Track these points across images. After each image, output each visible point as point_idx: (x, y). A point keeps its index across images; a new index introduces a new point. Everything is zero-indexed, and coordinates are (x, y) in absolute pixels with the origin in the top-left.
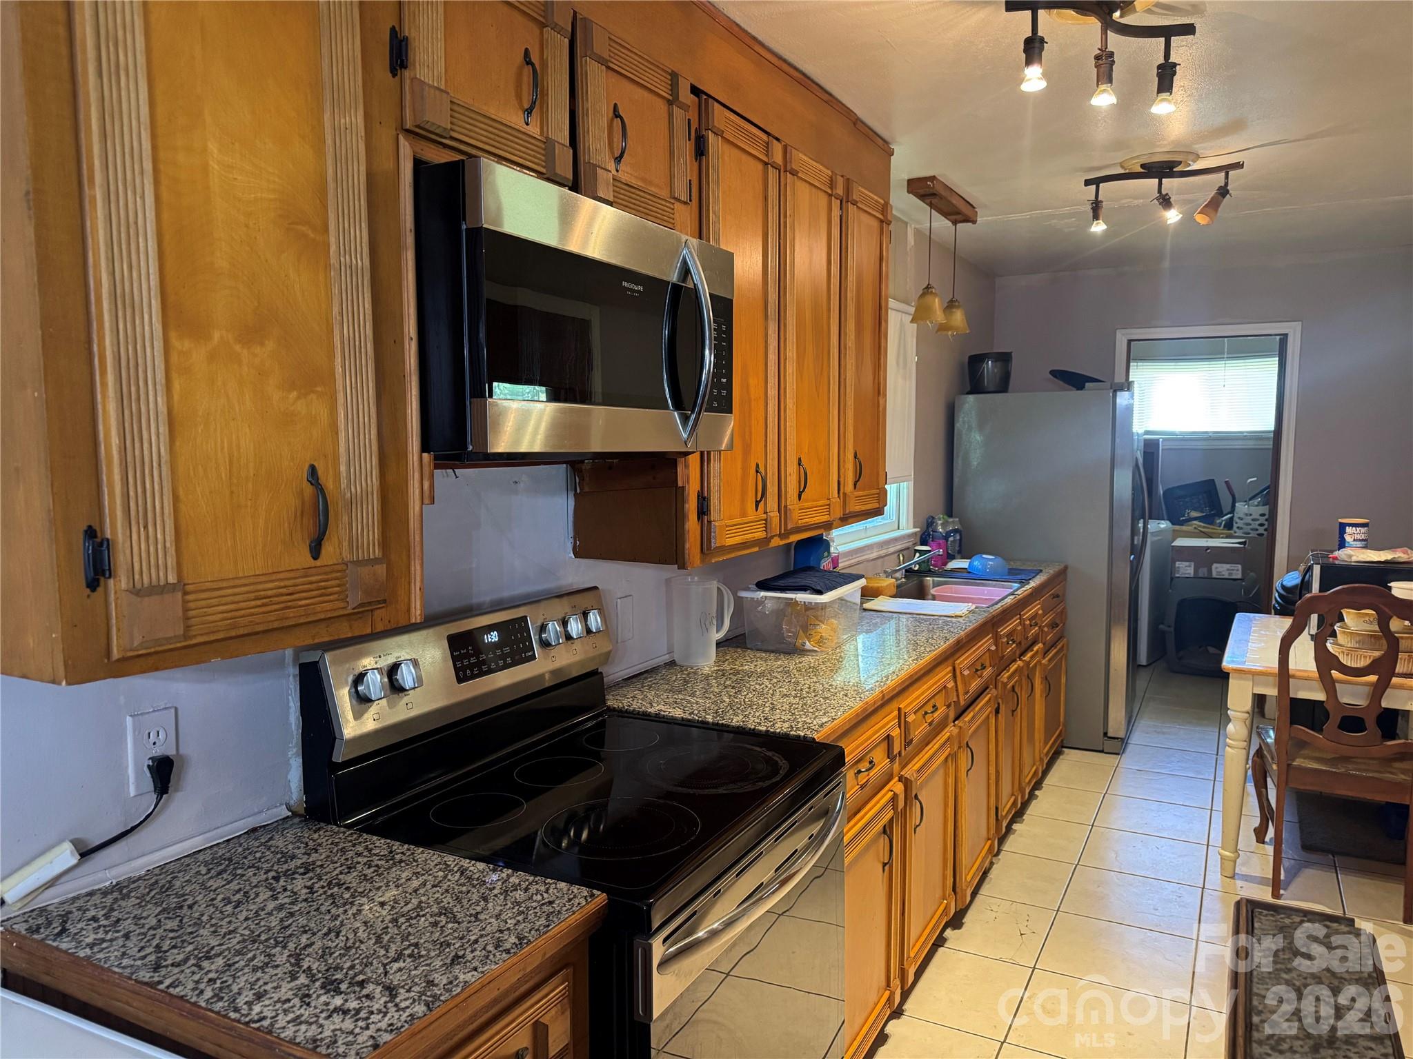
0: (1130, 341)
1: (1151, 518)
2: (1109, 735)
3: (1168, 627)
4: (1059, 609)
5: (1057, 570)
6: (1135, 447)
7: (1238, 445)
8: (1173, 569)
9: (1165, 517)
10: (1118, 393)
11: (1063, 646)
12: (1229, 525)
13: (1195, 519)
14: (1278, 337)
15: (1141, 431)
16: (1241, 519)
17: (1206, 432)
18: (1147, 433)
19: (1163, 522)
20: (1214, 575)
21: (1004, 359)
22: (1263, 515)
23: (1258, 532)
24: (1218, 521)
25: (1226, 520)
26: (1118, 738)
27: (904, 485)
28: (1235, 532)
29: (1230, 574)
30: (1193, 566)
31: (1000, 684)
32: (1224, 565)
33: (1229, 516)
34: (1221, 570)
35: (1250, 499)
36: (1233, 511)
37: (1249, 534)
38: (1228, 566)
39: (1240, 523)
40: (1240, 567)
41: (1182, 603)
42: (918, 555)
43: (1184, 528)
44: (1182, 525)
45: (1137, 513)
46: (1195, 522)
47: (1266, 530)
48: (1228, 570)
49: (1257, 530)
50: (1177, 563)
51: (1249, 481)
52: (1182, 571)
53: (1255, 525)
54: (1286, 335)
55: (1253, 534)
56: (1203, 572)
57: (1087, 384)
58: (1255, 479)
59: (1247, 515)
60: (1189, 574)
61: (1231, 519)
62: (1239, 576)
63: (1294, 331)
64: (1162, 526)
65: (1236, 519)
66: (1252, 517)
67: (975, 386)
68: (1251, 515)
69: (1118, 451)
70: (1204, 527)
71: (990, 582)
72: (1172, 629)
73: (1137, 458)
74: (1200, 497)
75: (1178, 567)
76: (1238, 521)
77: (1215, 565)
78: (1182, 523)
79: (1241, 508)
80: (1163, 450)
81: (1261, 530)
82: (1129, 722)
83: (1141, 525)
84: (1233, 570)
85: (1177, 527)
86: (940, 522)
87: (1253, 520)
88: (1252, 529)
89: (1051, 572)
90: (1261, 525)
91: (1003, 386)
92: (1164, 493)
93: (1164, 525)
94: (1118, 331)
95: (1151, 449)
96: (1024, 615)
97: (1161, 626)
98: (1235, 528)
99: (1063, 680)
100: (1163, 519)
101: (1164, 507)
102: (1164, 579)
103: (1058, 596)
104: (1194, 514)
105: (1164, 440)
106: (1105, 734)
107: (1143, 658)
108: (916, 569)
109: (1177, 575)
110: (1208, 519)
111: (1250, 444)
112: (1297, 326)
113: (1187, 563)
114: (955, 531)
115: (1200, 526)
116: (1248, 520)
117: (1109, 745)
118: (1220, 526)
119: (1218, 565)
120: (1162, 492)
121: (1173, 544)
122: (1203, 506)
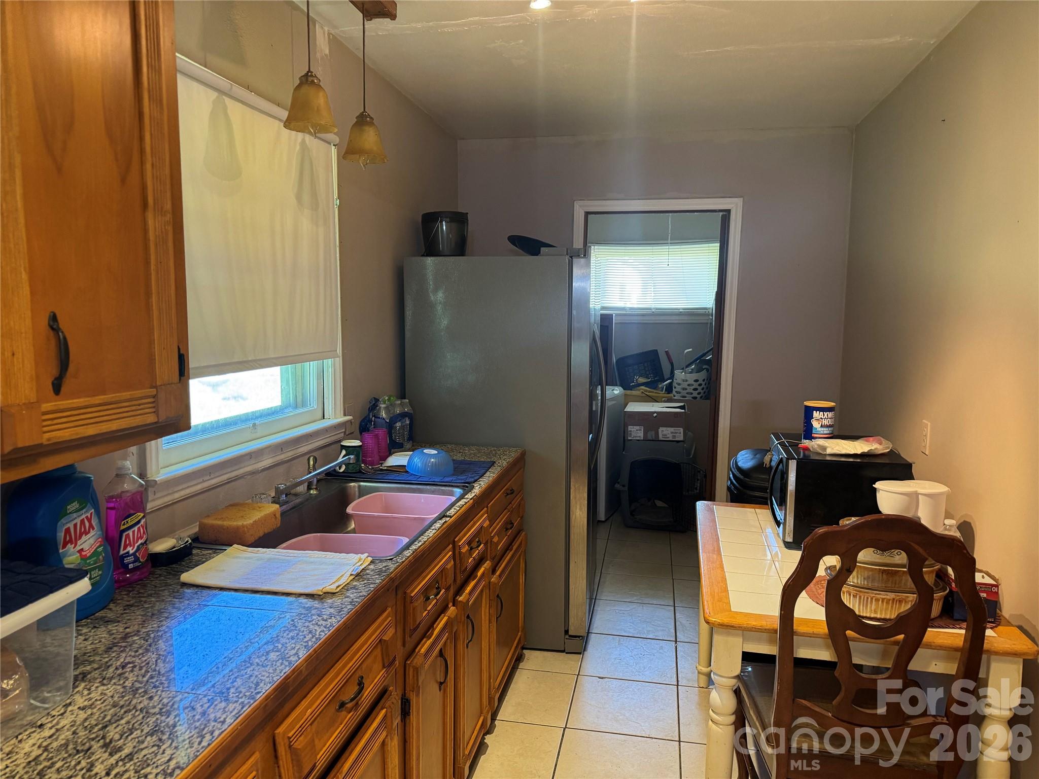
0: (587, 214)
1: (607, 385)
2: (571, 633)
3: (622, 486)
4: (515, 504)
5: (511, 460)
6: (592, 320)
7: (675, 319)
8: (625, 432)
9: (618, 383)
10: (575, 260)
11: (521, 543)
12: (669, 389)
13: (643, 384)
14: (721, 214)
15: (598, 307)
16: (679, 384)
17: (650, 309)
18: (603, 308)
19: (616, 388)
20: (661, 438)
21: (459, 219)
22: (696, 381)
23: (693, 396)
24: (660, 386)
25: (666, 385)
26: (579, 637)
27: (328, 363)
28: (674, 396)
29: (674, 437)
30: (643, 430)
31: (411, 670)
32: (668, 429)
33: (669, 381)
34: (666, 433)
35: (687, 367)
36: (672, 376)
37: (685, 397)
38: (672, 429)
39: (679, 388)
40: (682, 430)
41: (632, 463)
42: (344, 452)
43: (634, 392)
44: (631, 390)
45: (595, 380)
46: (642, 387)
47: (699, 393)
48: (672, 433)
49: (692, 394)
50: (629, 427)
51: (686, 351)
52: (633, 434)
53: (690, 390)
54: (729, 211)
55: (689, 397)
56: (651, 435)
57: (542, 249)
58: (691, 350)
59: (683, 381)
60: (640, 437)
61: (671, 384)
62: (681, 438)
63: (735, 205)
64: (616, 392)
65: (675, 384)
66: (688, 383)
67: (431, 249)
68: (686, 381)
69: (575, 325)
70: (649, 392)
71: (428, 487)
72: (626, 488)
73: (594, 331)
74: (646, 365)
75: (631, 431)
76: (676, 385)
77: (661, 429)
78: (631, 388)
79: (679, 375)
80: (615, 324)
81: (695, 394)
82: (591, 599)
83: (599, 392)
84: (676, 433)
85: (628, 392)
86: (383, 406)
87: (689, 385)
88: (687, 393)
89: (505, 464)
90: (695, 389)
91: (460, 248)
92: (616, 362)
93: (617, 391)
94: (575, 203)
95: (606, 321)
96: (460, 540)
97: (617, 486)
98: (674, 392)
99: (522, 580)
100: (616, 385)
101: (617, 374)
102: (619, 443)
103: (512, 492)
104: (642, 380)
105: (617, 315)
106: (567, 632)
107: (602, 515)
108: (342, 470)
109: (629, 438)
110: (652, 385)
111: (685, 319)
112: (739, 201)
113: (638, 427)
114: (403, 415)
115: (646, 391)
116: (685, 385)
117: (571, 644)
118: (662, 391)
119: (664, 429)
120: (615, 361)
121: (625, 410)
122: (648, 373)
